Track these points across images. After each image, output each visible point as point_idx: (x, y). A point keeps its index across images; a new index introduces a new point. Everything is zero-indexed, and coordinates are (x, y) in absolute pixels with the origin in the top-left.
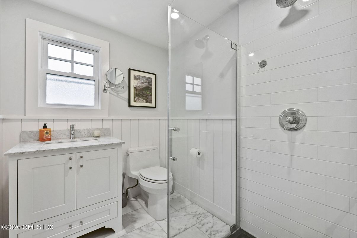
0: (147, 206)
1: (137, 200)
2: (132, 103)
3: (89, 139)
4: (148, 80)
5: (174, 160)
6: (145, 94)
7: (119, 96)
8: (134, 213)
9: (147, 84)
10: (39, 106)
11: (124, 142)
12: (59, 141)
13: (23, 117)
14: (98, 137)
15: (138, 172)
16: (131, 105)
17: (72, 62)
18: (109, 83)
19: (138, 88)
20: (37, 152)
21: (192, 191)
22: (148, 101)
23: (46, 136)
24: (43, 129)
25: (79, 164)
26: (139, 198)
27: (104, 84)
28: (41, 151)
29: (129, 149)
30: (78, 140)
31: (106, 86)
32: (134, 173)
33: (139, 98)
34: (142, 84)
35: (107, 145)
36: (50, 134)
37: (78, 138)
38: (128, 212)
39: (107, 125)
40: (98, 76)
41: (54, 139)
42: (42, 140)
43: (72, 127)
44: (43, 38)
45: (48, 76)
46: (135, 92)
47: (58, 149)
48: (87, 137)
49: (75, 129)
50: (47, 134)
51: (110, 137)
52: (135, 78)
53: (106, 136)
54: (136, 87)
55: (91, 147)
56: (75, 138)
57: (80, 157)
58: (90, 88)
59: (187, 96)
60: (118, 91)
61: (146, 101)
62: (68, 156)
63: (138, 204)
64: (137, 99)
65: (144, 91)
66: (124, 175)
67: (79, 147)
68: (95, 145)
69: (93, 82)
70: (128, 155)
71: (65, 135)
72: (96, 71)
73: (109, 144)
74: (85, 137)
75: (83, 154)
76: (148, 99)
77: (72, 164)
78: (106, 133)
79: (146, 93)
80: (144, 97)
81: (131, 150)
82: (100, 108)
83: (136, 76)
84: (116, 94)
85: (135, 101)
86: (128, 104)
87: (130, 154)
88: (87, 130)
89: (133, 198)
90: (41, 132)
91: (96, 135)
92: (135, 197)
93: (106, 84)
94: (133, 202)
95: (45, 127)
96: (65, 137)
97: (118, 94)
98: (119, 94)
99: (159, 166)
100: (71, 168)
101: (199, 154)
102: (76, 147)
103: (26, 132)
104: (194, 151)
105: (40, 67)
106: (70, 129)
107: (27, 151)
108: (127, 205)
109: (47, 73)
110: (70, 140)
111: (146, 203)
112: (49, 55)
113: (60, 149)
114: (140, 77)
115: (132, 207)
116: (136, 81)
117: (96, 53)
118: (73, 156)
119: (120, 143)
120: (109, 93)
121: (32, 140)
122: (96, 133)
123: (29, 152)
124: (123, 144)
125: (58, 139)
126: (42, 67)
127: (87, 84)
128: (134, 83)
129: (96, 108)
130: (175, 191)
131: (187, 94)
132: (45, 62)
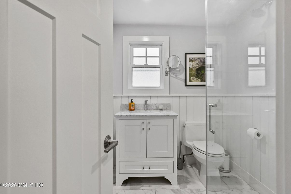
0: (200, 174)
1: (192, 168)
2: (188, 83)
3: (156, 111)
4: (203, 60)
5: (212, 132)
6: (200, 74)
7: (177, 78)
8: (188, 176)
9: (202, 64)
10: (129, 89)
11: (178, 115)
12: (139, 111)
13: (122, 95)
14: (161, 110)
15: (192, 143)
16: (187, 84)
17: (146, 57)
18: (169, 68)
19: (193, 69)
20: (127, 116)
21: (252, 176)
22: (203, 80)
23: (132, 108)
24: (131, 103)
25: (148, 127)
26: (194, 166)
27: (166, 69)
28: (129, 116)
29: (185, 122)
30: (149, 111)
31: (168, 71)
32: (189, 143)
33: (194, 78)
34: (197, 65)
35: (165, 116)
36: (134, 107)
37: (149, 110)
38: (183, 175)
39: (168, 101)
40: (162, 64)
41: (136, 110)
42: (130, 110)
43: (146, 102)
44: (131, 45)
45: (134, 69)
46: (191, 73)
47: (137, 116)
48: (155, 110)
49: (147, 103)
50: (133, 106)
51: (170, 110)
52: (191, 60)
53: (167, 110)
54: (191, 68)
55: (155, 116)
56: (147, 110)
57: (148, 123)
58: (156, 74)
59: (250, 70)
60: (177, 74)
61: (201, 80)
62: (142, 121)
63: (193, 171)
64: (192, 79)
65: (199, 71)
66: (181, 143)
67: (148, 115)
68: (157, 115)
69: (159, 69)
70: (184, 127)
71: (142, 107)
72: (161, 61)
73: (166, 116)
74: (153, 109)
75: (150, 121)
76: (203, 77)
77: (144, 126)
78: (167, 107)
79: (201, 72)
80: (199, 76)
81: (186, 123)
82: (163, 88)
83: (192, 59)
84: (175, 76)
85: (190, 81)
86: (184, 84)
87: (186, 126)
88: (155, 104)
89: (189, 165)
90: (130, 104)
91: (160, 108)
92: (191, 165)
93: (167, 69)
94: (188, 168)
95: (132, 101)
96: (142, 108)
97: (176, 76)
98: (178, 76)
99: (214, 142)
100: (143, 129)
101: (258, 135)
102: (146, 116)
103: (123, 104)
104: (252, 131)
105: (129, 64)
106: (144, 103)
107: (123, 115)
108: (184, 169)
109: (133, 67)
110: (144, 111)
111: (199, 172)
112: (134, 55)
113: (138, 116)
114: (195, 59)
115: (187, 171)
116: (191, 63)
117: (160, 47)
118: (145, 121)
119: (175, 115)
120: (170, 76)
121: (126, 109)
122: (161, 107)
123: (123, 116)
124: (177, 116)
125: (138, 110)
126: (130, 64)
127: (155, 71)
128: (190, 65)
129: (161, 88)
130: (232, 171)
131: (250, 69)
132: (132, 61)
